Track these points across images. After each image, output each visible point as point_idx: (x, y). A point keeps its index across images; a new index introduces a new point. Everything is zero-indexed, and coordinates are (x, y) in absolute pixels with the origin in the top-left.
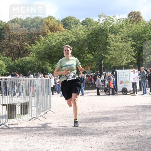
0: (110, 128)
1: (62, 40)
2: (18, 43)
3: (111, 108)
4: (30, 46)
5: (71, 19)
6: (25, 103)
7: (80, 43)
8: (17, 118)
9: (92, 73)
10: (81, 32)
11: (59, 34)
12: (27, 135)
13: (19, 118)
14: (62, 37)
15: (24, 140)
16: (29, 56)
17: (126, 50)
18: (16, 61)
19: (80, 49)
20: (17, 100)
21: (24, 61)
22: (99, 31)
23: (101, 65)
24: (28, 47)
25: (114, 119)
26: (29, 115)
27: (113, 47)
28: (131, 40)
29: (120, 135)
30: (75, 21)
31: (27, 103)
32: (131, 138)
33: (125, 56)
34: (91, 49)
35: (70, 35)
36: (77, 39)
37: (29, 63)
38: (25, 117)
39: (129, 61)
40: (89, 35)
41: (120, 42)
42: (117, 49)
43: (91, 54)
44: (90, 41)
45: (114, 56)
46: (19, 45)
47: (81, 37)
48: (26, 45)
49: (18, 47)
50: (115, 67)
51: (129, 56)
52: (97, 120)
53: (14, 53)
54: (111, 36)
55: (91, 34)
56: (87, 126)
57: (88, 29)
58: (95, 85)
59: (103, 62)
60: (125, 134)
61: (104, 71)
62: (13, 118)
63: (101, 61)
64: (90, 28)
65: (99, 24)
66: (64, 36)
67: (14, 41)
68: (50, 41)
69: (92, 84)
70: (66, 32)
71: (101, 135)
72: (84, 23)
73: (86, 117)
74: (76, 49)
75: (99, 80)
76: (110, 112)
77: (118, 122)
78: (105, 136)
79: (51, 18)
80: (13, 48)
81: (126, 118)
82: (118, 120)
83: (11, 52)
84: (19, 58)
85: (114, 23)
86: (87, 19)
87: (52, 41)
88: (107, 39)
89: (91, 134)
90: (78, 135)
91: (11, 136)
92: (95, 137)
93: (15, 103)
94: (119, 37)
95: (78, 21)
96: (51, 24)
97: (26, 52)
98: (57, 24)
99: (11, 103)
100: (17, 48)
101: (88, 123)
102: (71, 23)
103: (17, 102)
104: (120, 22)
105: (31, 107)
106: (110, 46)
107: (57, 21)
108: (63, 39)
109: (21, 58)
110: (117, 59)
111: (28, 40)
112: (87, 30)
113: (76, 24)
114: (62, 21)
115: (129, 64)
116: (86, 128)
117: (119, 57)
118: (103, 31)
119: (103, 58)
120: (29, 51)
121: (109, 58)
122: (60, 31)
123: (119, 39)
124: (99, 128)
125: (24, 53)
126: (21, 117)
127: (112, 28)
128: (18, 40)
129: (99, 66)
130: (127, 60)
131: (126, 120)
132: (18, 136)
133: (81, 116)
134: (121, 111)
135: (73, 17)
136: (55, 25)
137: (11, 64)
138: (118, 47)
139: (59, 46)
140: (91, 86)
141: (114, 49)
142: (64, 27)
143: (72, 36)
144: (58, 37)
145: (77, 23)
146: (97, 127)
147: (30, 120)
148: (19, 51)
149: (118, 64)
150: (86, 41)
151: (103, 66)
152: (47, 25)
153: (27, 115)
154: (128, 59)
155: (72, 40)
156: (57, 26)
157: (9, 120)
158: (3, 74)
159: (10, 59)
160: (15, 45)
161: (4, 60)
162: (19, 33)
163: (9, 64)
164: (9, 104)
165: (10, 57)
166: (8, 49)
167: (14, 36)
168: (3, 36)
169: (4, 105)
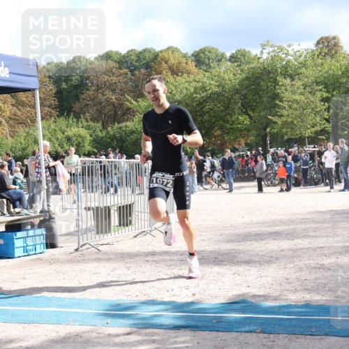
0: (282, 251)
1: (192, 91)
2: (113, 97)
3: (284, 215)
4: (134, 102)
5: (209, 52)
6: (127, 206)
7: (226, 95)
8: (113, 233)
9: (249, 150)
10: (229, 75)
11: (188, 79)
12: (130, 262)
13: (117, 233)
14: (194, 84)
15: (125, 271)
16: (133, 121)
17: (312, 109)
18: (109, 129)
19: (227, 108)
20: (113, 200)
21: (124, 129)
22: (261, 73)
23: (266, 135)
24: (131, 103)
25: (290, 235)
26: (134, 227)
27: (288, 102)
28: (321, 90)
29: (301, 264)
30: (216, 56)
31: (130, 206)
32: (321, 270)
33: (310, 119)
34: (246, 107)
35: (208, 82)
36: (221, 88)
37: (132, 132)
38: (127, 231)
39: (318, 128)
40: (243, 80)
41: (301, 94)
42: (295, 106)
43: (247, 117)
44: (245, 91)
45: (290, 120)
46: (114, 100)
47: (228, 85)
48: (128, 100)
49: (114, 105)
50: (291, 139)
51: (318, 119)
52: (259, 236)
53: (105, 115)
54: (285, 81)
55: (247, 78)
56: (240, 248)
57: (242, 71)
58: (255, 173)
59: (268, 130)
60: (311, 261)
61: (271, 148)
62: (106, 232)
63: (265, 129)
64: (246, 67)
65: (261, 60)
66: (198, 82)
67: (107, 92)
68: (170, 93)
69: (249, 171)
70: (200, 76)
71: (266, 264)
72: (233, 58)
73: (237, 231)
74: (219, 107)
75: (262, 164)
76: (282, 222)
77: (297, 241)
78: (274, 265)
79: (172, 50)
80: (105, 106)
81: (313, 234)
82: (298, 237)
83: (100, 112)
84: (114, 124)
85: (289, 57)
86: (239, 51)
87: (174, 92)
88: (277, 87)
89: (248, 262)
90: (225, 263)
91: (102, 264)
92: (256, 267)
93: (109, 205)
94: (298, 83)
95: (223, 55)
96: (173, 61)
97: (128, 113)
98: (184, 61)
99: (101, 205)
100: (111, 107)
101: (242, 243)
102: (209, 59)
103: (112, 204)
104: (300, 56)
105: (137, 213)
106: (281, 101)
107: (185, 56)
108: (196, 88)
109: (118, 123)
110: (295, 125)
111: (130, 91)
112: (239, 72)
113: (219, 61)
114: (193, 55)
115: (317, 133)
116: (239, 252)
117: (298, 121)
118: (269, 72)
119: (269, 123)
120: (133, 111)
121: (280, 123)
122: (189, 73)
123: (298, 88)
124: (261, 251)
125: (123, 115)
126: (120, 232)
127: (286, 67)
128: (113, 91)
129: (260, 138)
130: (313, 127)
131: (313, 237)
132: (115, 265)
133: (227, 230)
134: (303, 221)
135: (213, 48)
136: (180, 63)
137: (100, 134)
138: (297, 102)
139: (187, 102)
140: (247, 174)
141: (290, 107)
142: (196, 66)
143: (212, 82)
144: (186, 85)
145: (220, 59)
146: (259, 249)
147: (135, 237)
148: (115, 111)
149: (297, 135)
150: (237, 91)
151: (268, 138)
152: (166, 63)
153: (130, 227)
154: (316, 125)
155: (211, 91)
156: (184, 65)
157: (98, 236)
158: (87, 152)
159: (100, 125)
160: (108, 101)
161: (88, 128)
162: (114, 79)
163: (97, 136)
164: (97, 208)
165: (98, 122)
166: (95, 108)
167: (105, 85)
168: (87, 84)
169: (89, 209)
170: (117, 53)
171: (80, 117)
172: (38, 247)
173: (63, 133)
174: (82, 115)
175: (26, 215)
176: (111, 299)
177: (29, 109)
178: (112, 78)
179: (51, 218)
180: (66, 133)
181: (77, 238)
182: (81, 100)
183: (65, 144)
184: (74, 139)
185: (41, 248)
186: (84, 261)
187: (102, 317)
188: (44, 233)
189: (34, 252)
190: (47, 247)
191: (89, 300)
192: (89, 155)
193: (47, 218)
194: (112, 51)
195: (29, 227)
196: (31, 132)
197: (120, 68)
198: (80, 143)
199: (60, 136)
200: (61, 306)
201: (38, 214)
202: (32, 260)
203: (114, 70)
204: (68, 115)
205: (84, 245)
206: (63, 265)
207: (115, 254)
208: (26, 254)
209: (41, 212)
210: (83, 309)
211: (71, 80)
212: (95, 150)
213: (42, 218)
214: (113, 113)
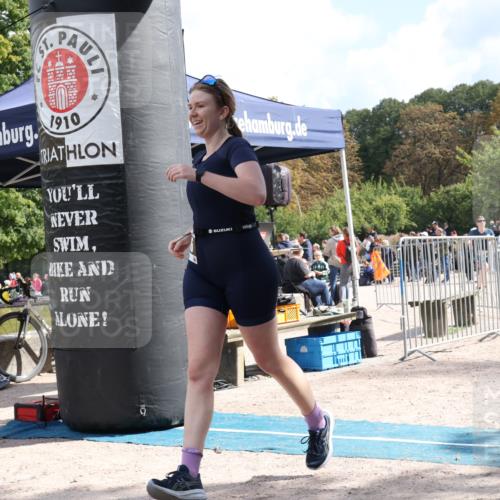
2: (437, 151)
4: (467, 156)
6: (468, 298)
8: (450, 336)
12: (478, 376)
16: (465, 182)
18: (432, 194)
21: (452, 193)
24: (464, 158)
26: (478, 326)
31: (472, 297)
37: (465, 197)
46: (439, 155)
48: (457, 153)
49: (437, 161)
53: (426, 176)
62: (441, 335)
67: (428, 145)
80: (425, 164)
83: (420, 173)
84: (439, 188)
93: (443, 297)
97: (458, 171)
99: (433, 299)
100: (435, 164)
103: (448, 296)
109: (444, 186)
120: (466, 169)
125: (451, 174)
126: (460, 332)
128: (437, 143)
132: (458, 380)
137: (419, 202)
147: (480, 341)
148: (440, 169)
153: (473, 327)
157: (429, 340)
158: (403, 227)
159: (419, 190)
160: (429, 157)
161: (403, 195)
162: (437, 127)
163: (416, 205)
164: (428, 302)
165: (416, 185)
166: (412, 167)
167: (425, 135)
168: (399, 136)
169: (417, 304)
170: (440, 91)
171: (392, 181)
172: (351, 356)
173: (371, 203)
174: (394, 179)
175: (335, 314)
176: (457, 426)
177: (324, 174)
178: (434, 125)
179: (366, 317)
180: (374, 203)
181: (402, 342)
182: (393, 158)
183: (374, 219)
184: (385, 210)
185: (355, 357)
186: (414, 374)
187: (448, 451)
188: (359, 337)
189: (346, 363)
190: (363, 357)
191: (428, 427)
192: (406, 231)
193: (362, 317)
194: (432, 89)
195: (338, 330)
196: (329, 203)
197: (445, 112)
198: (393, 215)
199: (366, 207)
200: (390, 435)
201: (349, 312)
202: (344, 374)
203: (437, 115)
204: (376, 179)
205: (413, 352)
206: (386, 379)
207: (455, 364)
208: (337, 365)
209: (353, 310)
210: (421, 439)
211: (379, 132)
212: (414, 224)
213: (354, 318)
214: (437, 172)
